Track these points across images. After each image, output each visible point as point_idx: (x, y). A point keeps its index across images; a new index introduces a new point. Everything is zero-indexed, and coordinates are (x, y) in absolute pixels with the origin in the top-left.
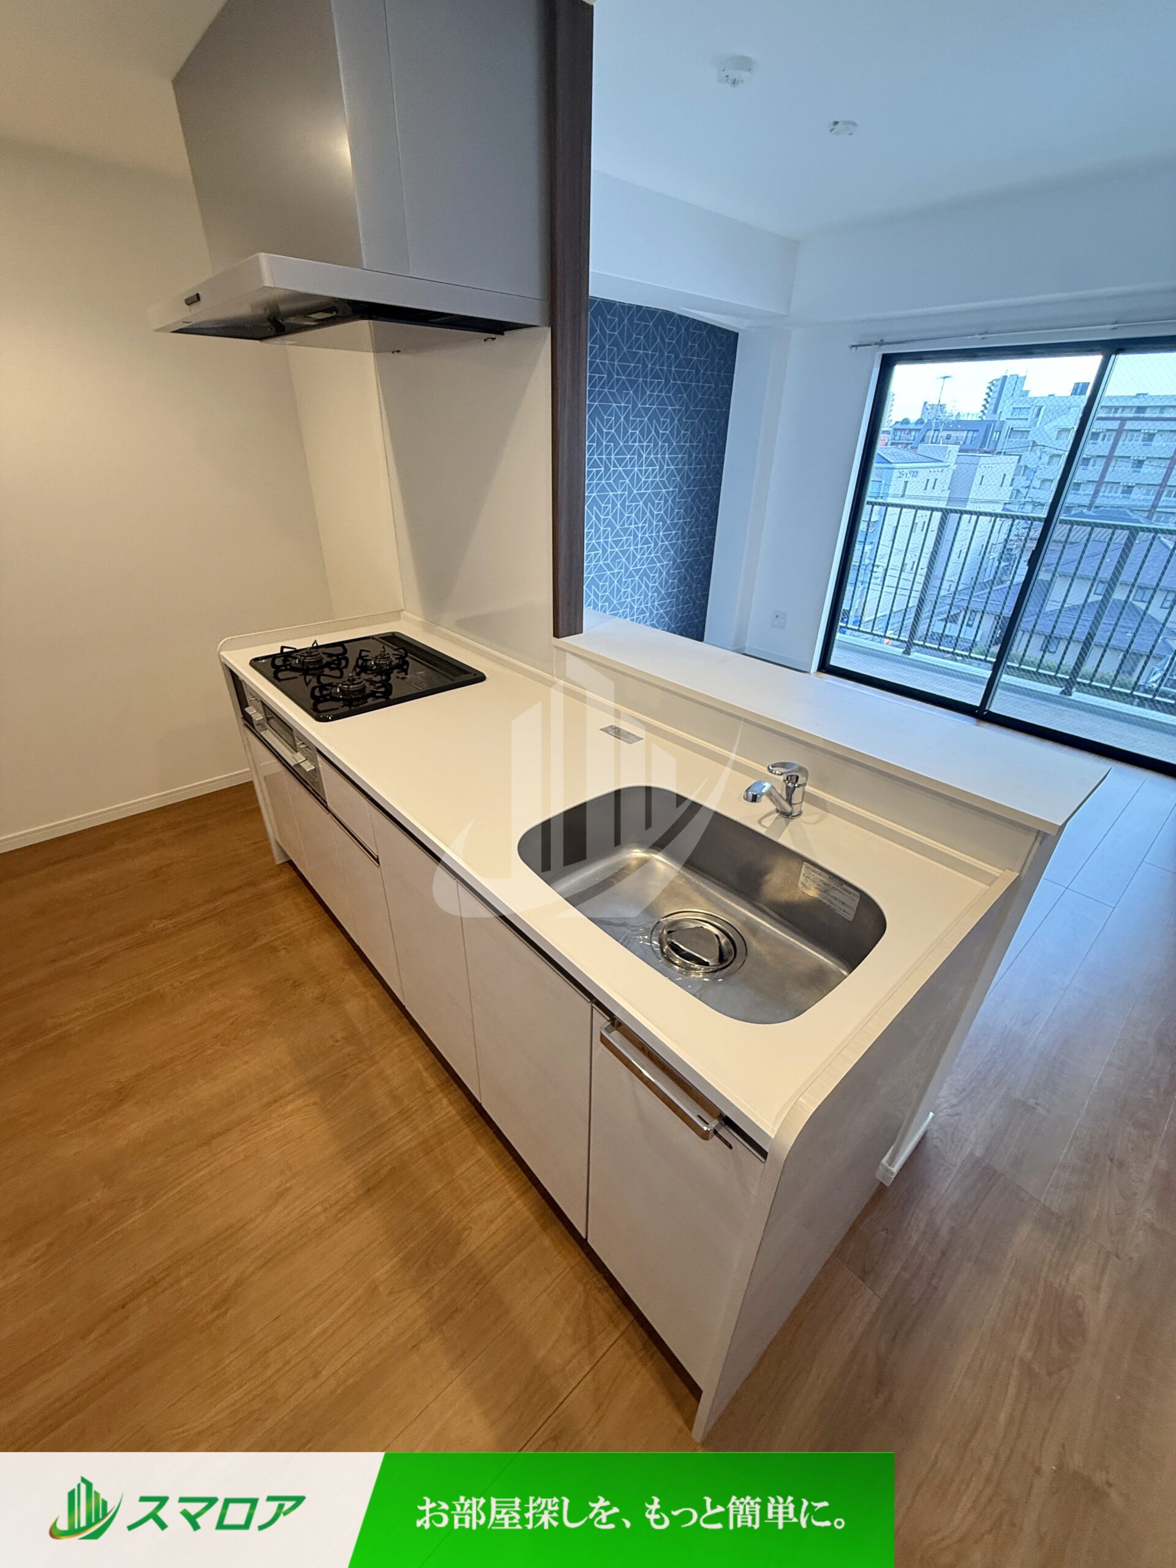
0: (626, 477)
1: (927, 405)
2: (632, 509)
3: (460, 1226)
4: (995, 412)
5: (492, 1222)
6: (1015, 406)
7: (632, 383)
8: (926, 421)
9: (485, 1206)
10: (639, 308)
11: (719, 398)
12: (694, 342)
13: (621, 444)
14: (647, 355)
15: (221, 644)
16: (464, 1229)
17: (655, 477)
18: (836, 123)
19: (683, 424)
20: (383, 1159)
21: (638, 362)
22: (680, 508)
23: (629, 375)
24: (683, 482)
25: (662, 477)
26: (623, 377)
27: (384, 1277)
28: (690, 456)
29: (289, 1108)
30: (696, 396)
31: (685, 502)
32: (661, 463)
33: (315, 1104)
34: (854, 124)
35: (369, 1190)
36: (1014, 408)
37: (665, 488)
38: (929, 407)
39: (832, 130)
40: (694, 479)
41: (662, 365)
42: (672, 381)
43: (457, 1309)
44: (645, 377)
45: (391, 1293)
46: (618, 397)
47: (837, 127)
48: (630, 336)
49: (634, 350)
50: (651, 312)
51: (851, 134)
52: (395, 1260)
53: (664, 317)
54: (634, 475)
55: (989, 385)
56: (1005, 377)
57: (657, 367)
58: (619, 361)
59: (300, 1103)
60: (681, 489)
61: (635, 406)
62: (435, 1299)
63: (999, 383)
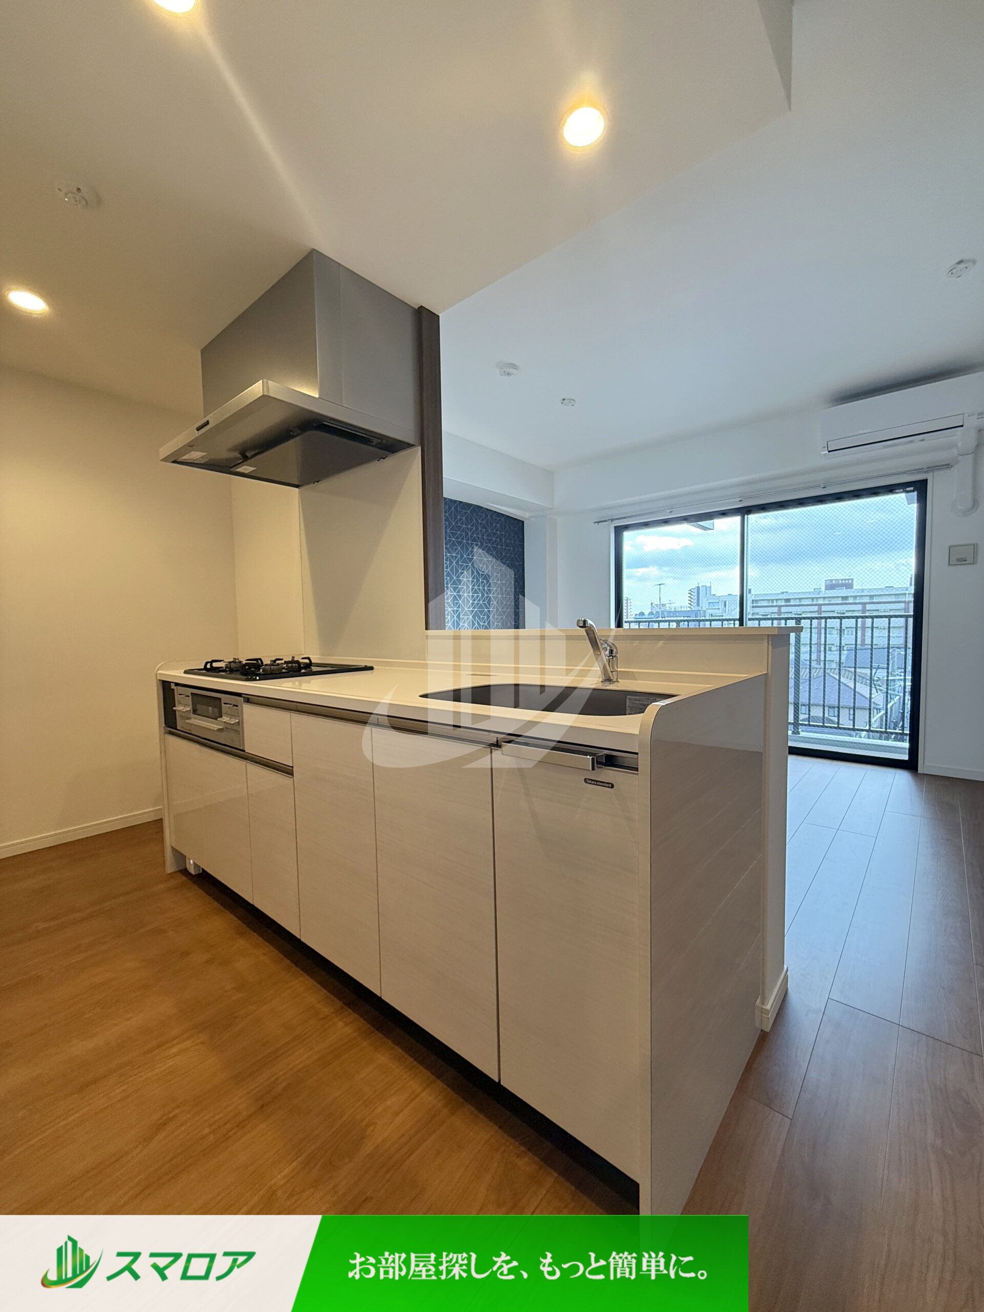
0: (459, 599)
1: (653, 605)
2: (465, 621)
3: (364, 1123)
4: (698, 605)
5: (398, 1114)
6: (710, 601)
7: (460, 543)
8: (655, 613)
9: (389, 1103)
10: (461, 502)
11: (516, 556)
12: (497, 523)
13: (455, 578)
14: (468, 528)
15: (158, 666)
16: (368, 1126)
17: (479, 601)
18: (564, 400)
19: (495, 570)
20: (277, 1079)
21: (462, 531)
22: (498, 622)
23: (457, 538)
24: (498, 605)
25: (484, 601)
26: (453, 539)
27: (282, 1182)
28: (502, 589)
29: (174, 1050)
30: (501, 554)
31: (502, 618)
32: (482, 592)
33: (203, 1043)
34: (574, 400)
35: (262, 1106)
36: (709, 603)
37: (486, 608)
38: (655, 606)
39: (562, 403)
40: (506, 604)
41: (478, 534)
42: (485, 544)
43: (367, 1198)
44: (468, 540)
45: (291, 1195)
46: (451, 550)
47: (565, 401)
48: (456, 517)
49: (459, 525)
50: (469, 505)
51: (573, 405)
52: (295, 1164)
53: (477, 509)
54: (464, 598)
55: (689, 592)
56: (698, 588)
57: (475, 535)
58: (450, 530)
59: (188, 1043)
60: (497, 610)
61: (462, 556)
62: (340, 1193)
63: (696, 590)
